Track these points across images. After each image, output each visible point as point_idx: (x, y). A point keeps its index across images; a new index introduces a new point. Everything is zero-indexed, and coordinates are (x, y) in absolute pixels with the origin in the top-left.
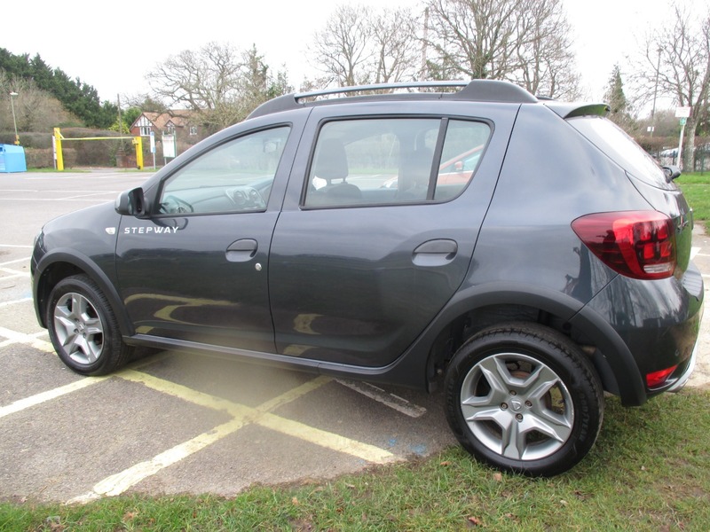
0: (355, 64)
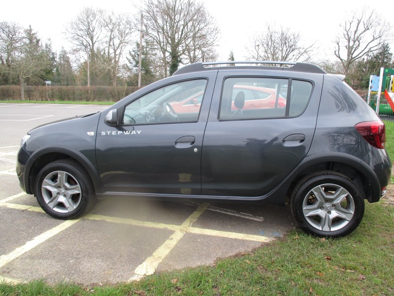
0: (95, 42)
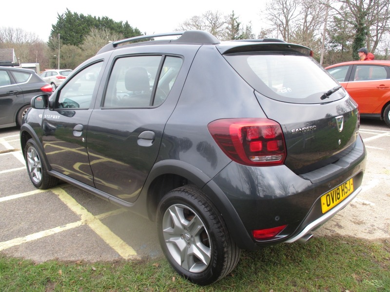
0: (289, 20)
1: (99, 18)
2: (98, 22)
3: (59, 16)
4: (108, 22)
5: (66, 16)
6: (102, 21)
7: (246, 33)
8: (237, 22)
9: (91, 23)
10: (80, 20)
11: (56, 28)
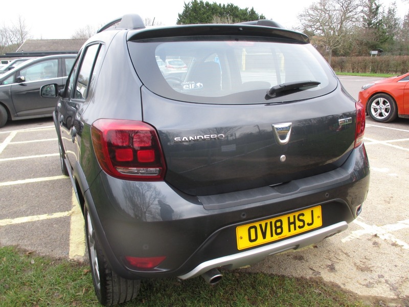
1: (224, 5)
2: (222, 10)
3: (186, 5)
4: (233, 10)
5: (192, 5)
6: (227, 9)
7: (388, 17)
8: (376, 5)
9: (216, 10)
10: (206, 8)
11: (182, 17)
